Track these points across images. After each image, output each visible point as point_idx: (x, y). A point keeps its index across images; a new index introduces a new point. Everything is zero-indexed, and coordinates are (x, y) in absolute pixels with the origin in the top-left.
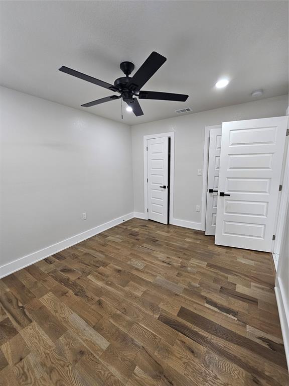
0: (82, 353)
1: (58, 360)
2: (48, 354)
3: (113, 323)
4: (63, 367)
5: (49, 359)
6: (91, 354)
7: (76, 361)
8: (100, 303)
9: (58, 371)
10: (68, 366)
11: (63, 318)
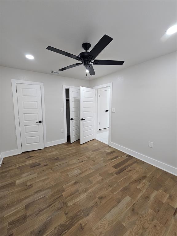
0: (133, 210)
1: (138, 224)
2: (135, 233)
3: (116, 192)
4: (141, 221)
5: (138, 232)
6: (133, 205)
7: (138, 214)
8: (101, 198)
9: (144, 224)
10: (141, 218)
11: (108, 226)
